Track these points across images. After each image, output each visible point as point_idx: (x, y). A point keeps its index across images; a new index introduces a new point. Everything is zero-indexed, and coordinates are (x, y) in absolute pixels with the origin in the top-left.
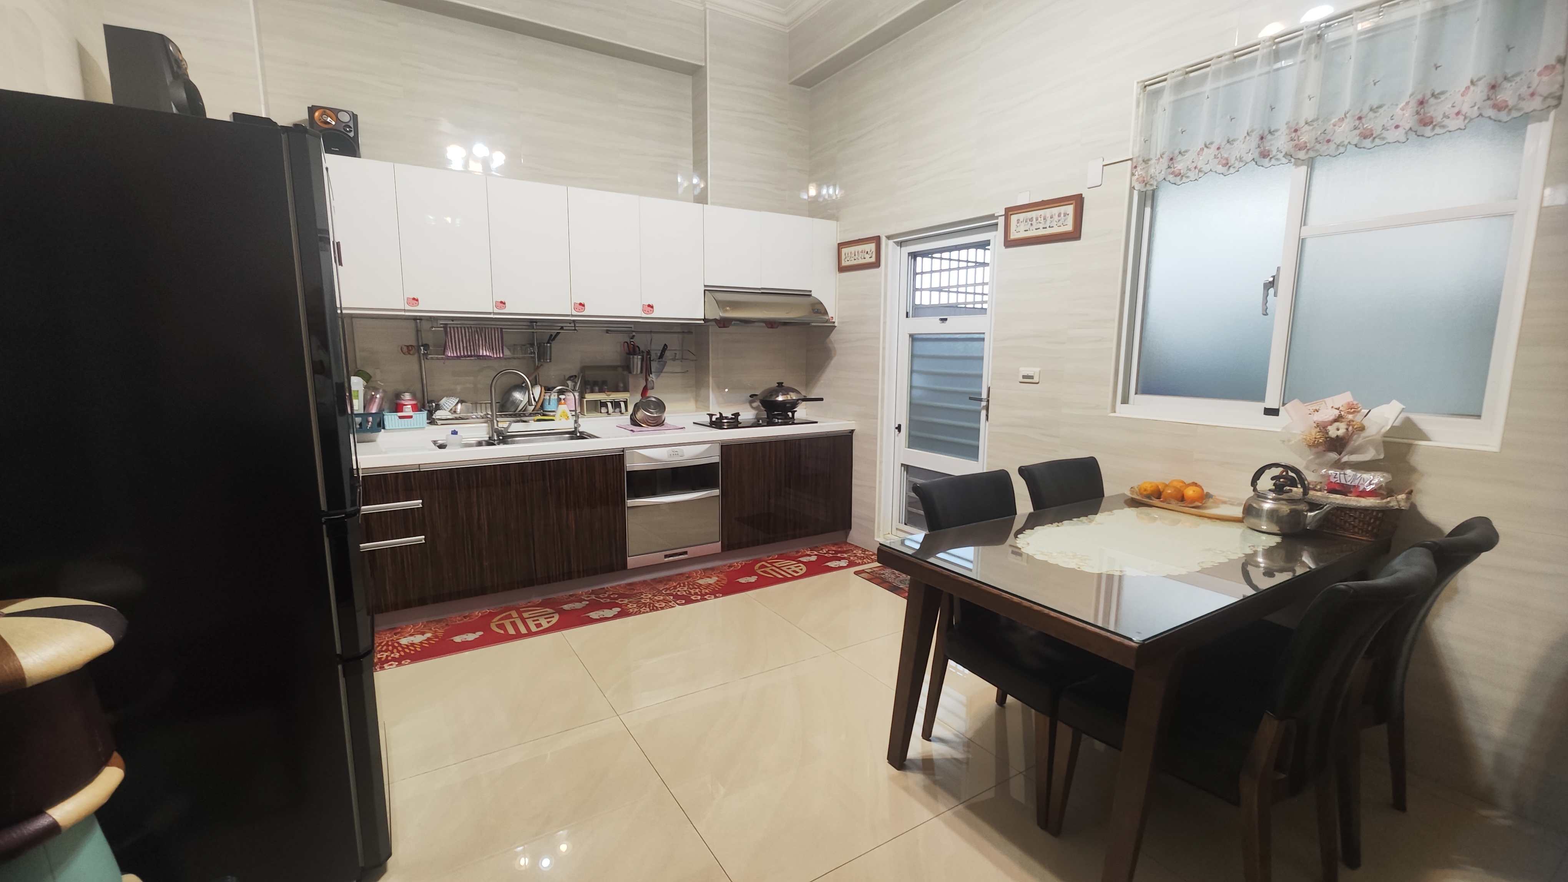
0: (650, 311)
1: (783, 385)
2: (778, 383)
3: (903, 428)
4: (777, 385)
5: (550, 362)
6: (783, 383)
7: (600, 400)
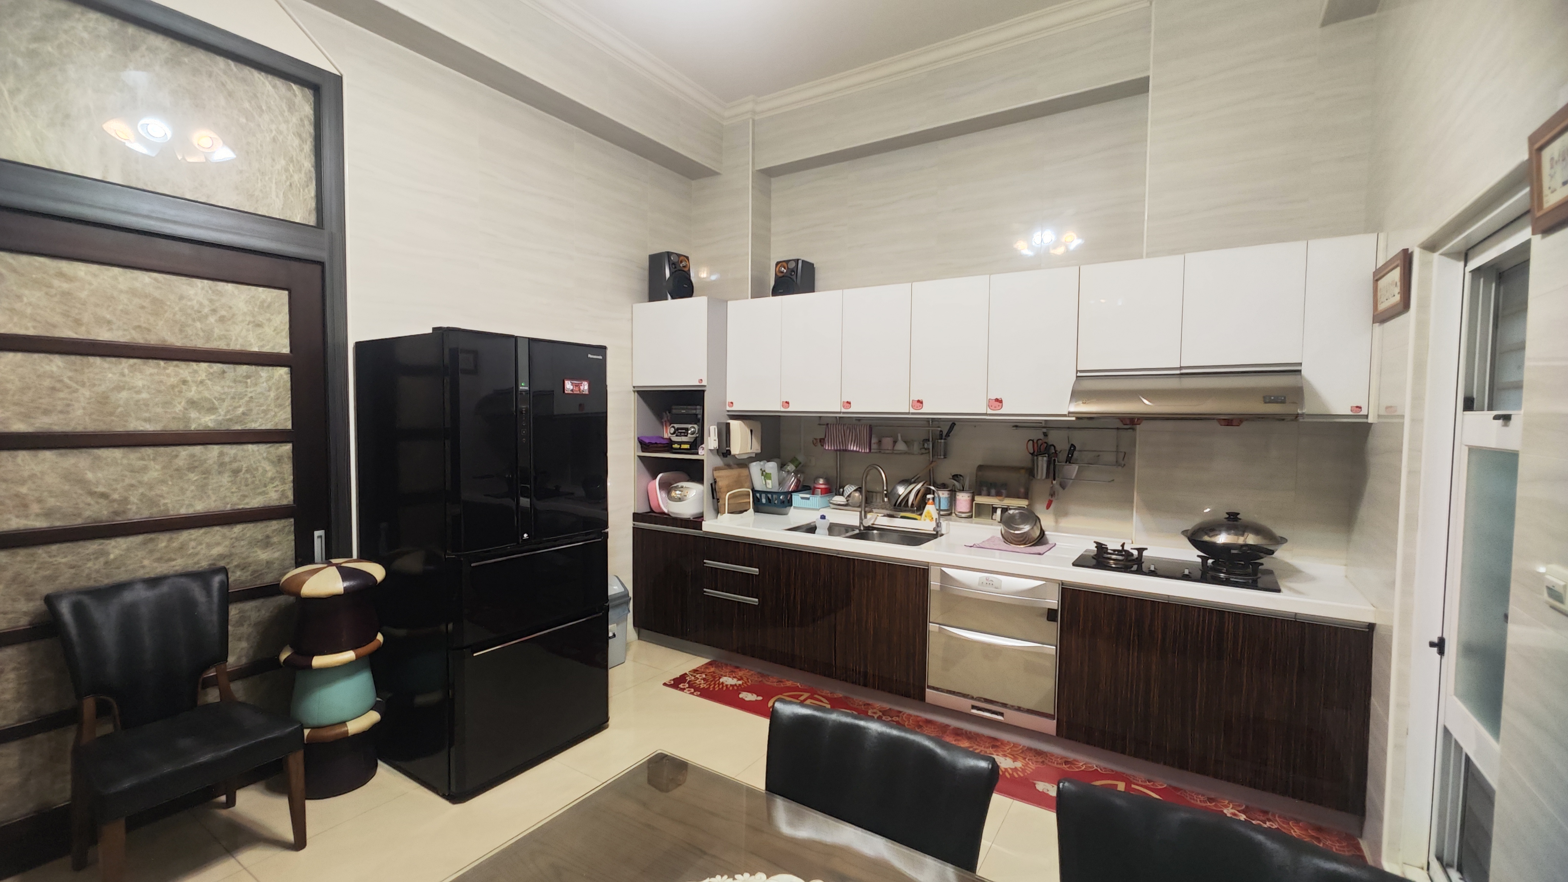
0: (997, 406)
1: (1239, 516)
2: (1227, 513)
3: (1451, 647)
4: (1227, 516)
5: (945, 458)
6: (1238, 514)
7: (992, 505)
